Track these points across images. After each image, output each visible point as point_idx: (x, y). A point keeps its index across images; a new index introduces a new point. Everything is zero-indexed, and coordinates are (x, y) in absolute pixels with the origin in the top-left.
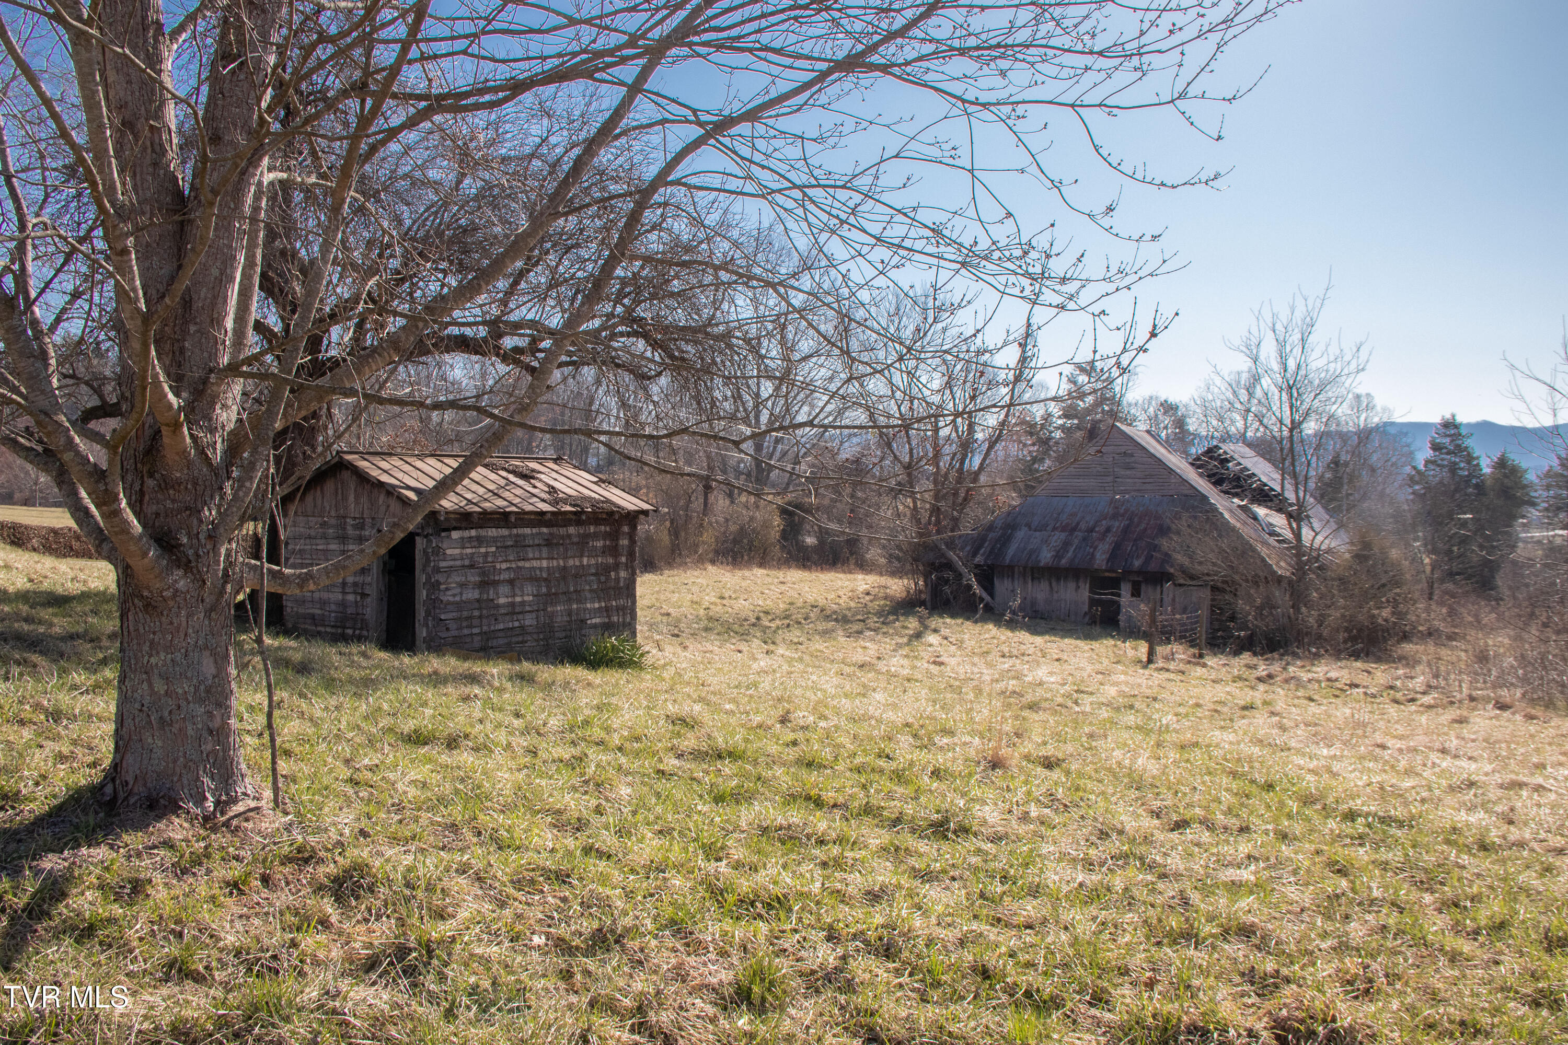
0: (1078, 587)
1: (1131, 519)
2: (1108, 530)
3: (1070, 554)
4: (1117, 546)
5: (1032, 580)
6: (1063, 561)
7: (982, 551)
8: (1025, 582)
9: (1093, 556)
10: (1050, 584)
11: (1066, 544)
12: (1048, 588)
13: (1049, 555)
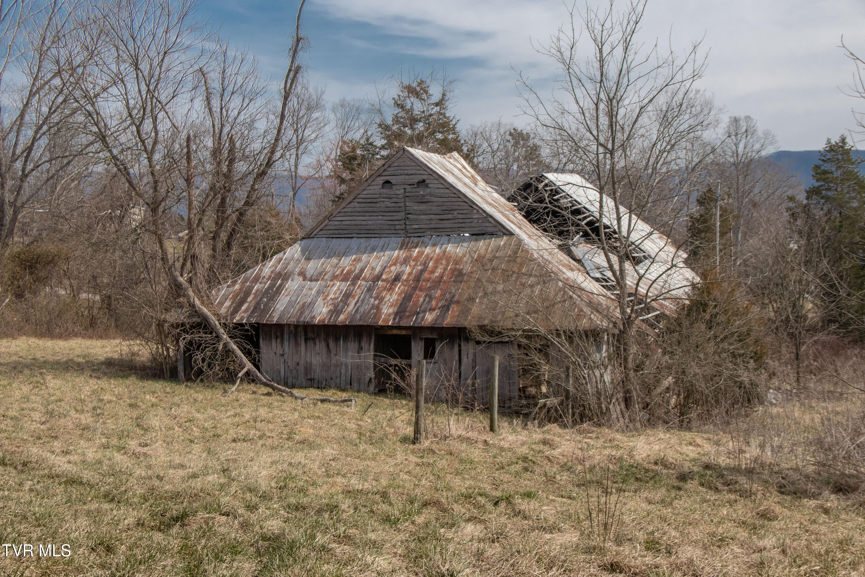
0: (360, 349)
1: (425, 265)
2: (397, 278)
3: (351, 308)
4: (407, 298)
5: (306, 340)
6: (342, 317)
7: (244, 308)
8: (297, 344)
9: (378, 308)
10: (328, 346)
11: (348, 295)
12: (325, 350)
13: (325, 310)
